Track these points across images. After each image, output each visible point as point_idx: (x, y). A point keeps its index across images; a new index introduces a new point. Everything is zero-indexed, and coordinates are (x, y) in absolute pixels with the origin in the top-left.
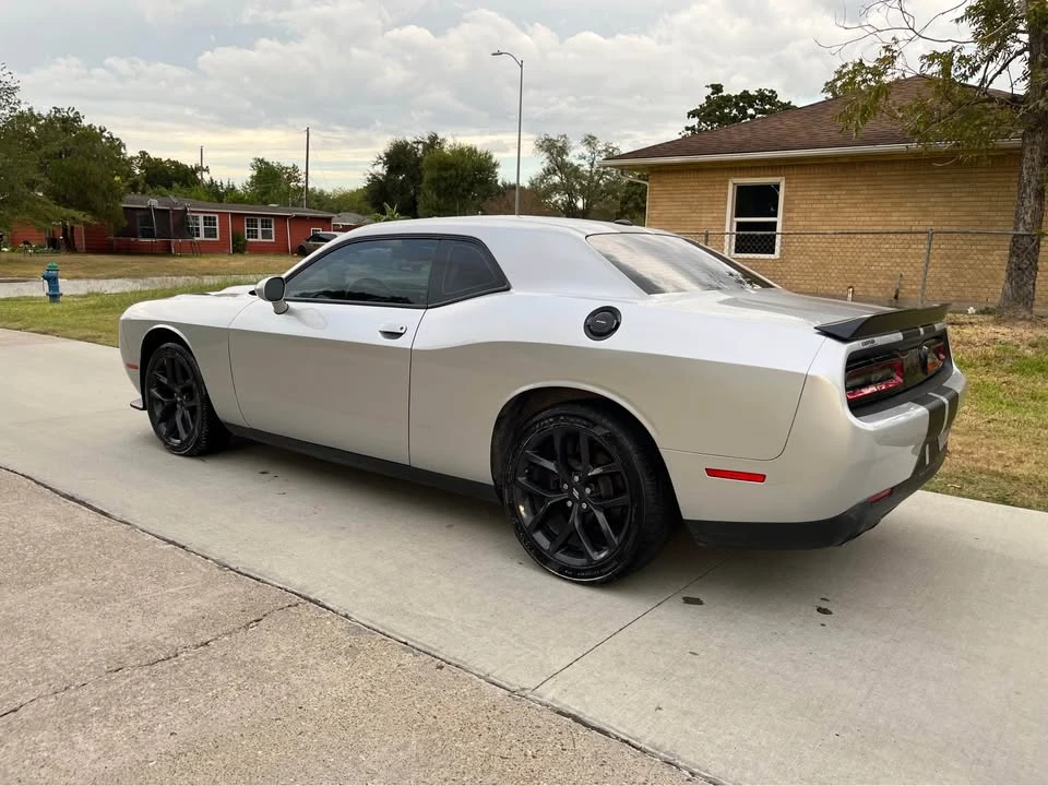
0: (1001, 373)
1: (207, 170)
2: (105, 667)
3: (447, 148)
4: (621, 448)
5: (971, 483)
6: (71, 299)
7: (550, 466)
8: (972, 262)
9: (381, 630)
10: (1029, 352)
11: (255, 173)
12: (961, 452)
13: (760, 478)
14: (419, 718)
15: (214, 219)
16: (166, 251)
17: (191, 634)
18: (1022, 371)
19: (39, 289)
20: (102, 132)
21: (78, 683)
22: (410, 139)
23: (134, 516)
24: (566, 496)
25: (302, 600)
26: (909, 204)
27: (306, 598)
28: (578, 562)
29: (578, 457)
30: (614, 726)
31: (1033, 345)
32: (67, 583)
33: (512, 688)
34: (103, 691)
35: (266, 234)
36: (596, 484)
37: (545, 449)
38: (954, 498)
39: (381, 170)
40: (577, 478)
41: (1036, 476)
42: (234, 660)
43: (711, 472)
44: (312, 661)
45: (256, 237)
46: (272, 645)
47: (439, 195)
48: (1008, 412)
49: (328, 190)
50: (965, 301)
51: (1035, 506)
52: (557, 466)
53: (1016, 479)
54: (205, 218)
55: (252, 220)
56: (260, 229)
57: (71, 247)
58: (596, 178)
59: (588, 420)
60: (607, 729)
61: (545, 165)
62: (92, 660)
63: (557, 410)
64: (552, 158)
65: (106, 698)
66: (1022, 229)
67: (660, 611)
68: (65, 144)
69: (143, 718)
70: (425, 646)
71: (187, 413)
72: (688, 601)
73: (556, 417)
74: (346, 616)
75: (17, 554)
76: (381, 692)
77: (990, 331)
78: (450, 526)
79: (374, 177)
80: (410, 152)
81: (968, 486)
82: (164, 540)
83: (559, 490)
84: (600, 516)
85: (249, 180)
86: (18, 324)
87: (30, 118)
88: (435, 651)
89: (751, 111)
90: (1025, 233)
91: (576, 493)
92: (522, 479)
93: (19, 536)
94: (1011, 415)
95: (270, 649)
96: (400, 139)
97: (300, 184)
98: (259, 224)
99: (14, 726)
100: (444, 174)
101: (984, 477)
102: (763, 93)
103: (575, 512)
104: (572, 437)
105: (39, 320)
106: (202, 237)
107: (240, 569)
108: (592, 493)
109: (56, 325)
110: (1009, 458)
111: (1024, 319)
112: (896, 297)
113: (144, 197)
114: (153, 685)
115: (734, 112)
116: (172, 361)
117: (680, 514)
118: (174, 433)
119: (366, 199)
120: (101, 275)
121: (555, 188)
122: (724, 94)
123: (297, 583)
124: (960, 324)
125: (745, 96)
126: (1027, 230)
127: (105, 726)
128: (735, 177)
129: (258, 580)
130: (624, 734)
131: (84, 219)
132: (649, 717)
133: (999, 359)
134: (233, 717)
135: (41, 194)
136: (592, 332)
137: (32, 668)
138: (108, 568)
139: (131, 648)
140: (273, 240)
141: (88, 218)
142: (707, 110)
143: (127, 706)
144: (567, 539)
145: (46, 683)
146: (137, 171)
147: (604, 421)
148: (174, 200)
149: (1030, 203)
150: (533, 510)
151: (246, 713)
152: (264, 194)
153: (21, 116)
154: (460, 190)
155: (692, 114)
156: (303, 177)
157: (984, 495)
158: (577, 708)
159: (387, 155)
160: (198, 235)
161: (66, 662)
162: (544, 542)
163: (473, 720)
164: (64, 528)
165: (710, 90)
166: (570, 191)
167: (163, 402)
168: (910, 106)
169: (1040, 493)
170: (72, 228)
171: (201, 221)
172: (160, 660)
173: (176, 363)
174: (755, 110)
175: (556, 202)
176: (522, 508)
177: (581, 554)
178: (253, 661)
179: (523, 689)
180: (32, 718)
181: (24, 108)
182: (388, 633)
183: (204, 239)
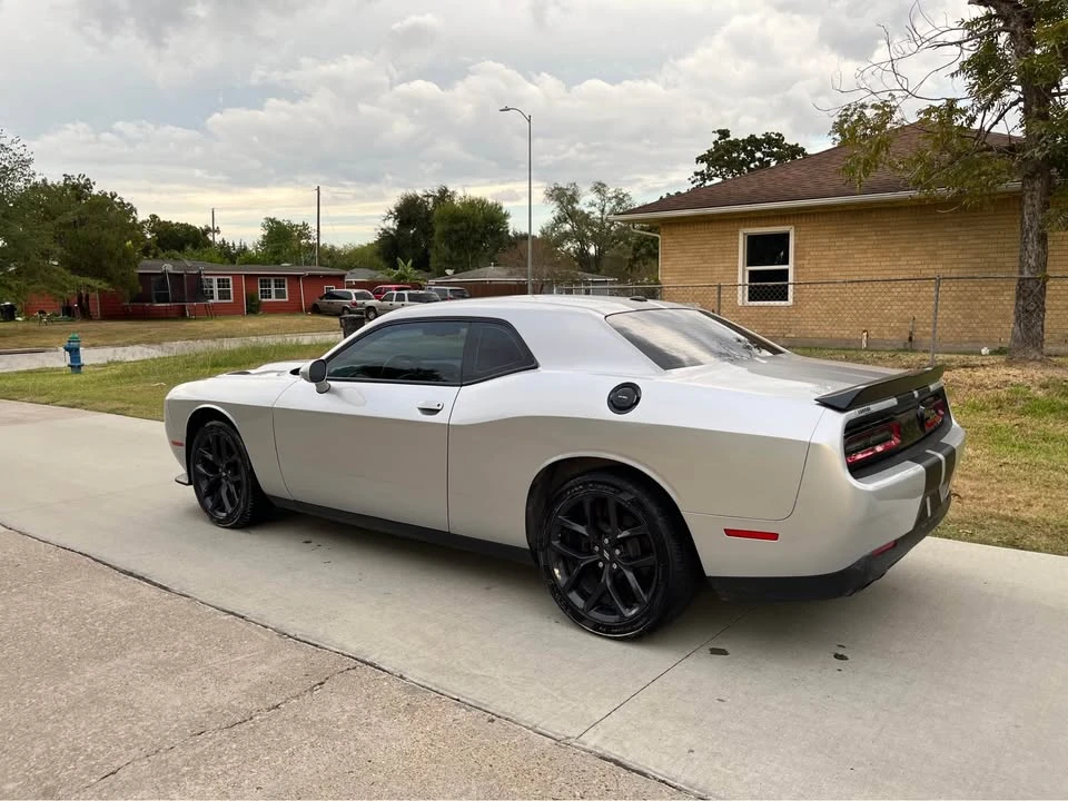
0: (1013, 416)
1: (218, 231)
2: (188, 731)
3: (457, 201)
4: (645, 511)
5: (982, 527)
6: (91, 369)
7: (581, 529)
8: (983, 303)
9: (434, 688)
10: (1040, 393)
11: (266, 233)
12: (973, 497)
13: (774, 536)
14: (476, 766)
15: (228, 281)
16: (181, 315)
17: (262, 698)
18: (1033, 412)
19: (60, 359)
20: (113, 197)
21: (167, 747)
22: (420, 193)
23: (191, 589)
24: (597, 557)
25: (359, 663)
26: (917, 249)
27: (362, 661)
28: (611, 619)
29: (607, 520)
30: (652, 768)
31: (1044, 386)
32: (140, 655)
33: (558, 737)
34: (191, 752)
35: (280, 294)
36: (625, 547)
37: (576, 514)
38: (967, 543)
39: (392, 224)
40: (606, 541)
41: (1044, 520)
42: (304, 720)
43: (729, 532)
44: (375, 719)
45: (270, 297)
46: (336, 705)
47: (451, 248)
48: (1020, 454)
49: (339, 245)
50: (979, 342)
51: (1042, 548)
52: (587, 530)
53: (1025, 523)
54: (219, 281)
55: (265, 281)
56: (273, 289)
57: (86, 314)
58: (607, 224)
59: (613, 486)
60: (645, 771)
61: (556, 214)
62: (175, 726)
63: (587, 478)
64: (562, 207)
65: (194, 759)
66: (1026, 272)
67: (690, 662)
68: (80, 213)
69: (230, 776)
70: (476, 701)
71: (232, 488)
72: (715, 651)
73: (585, 484)
74: (401, 677)
75: (89, 630)
76: (441, 745)
77: (1002, 373)
78: (488, 588)
79: (385, 231)
80: (420, 205)
81: (977, 531)
82: (224, 611)
83: (591, 553)
84: (630, 576)
85: (261, 239)
86: (45, 399)
87: (44, 188)
88: (486, 705)
89: (759, 155)
90: (1030, 276)
91: (606, 555)
92: (556, 543)
93: (88, 612)
94: (1022, 458)
95: (336, 709)
96: (410, 192)
97: (311, 241)
98: (273, 286)
99: (115, 787)
100: (457, 227)
101: (994, 522)
102: (770, 137)
103: (606, 571)
104: (600, 502)
105: (66, 393)
106: (216, 299)
107: (298, 637)
108: (622, 553)
109: (84, 398)
110: (1019, 502)
111: (1034, 360)
112: (910, 339)
113: (157, 262)
114: (234, 746)
115: (742, 155)
116: (218, 438)
117: (703, 571)
118: (220, 506)
119: (379, 254)
120: (118, 341)
121: (566, 236)
122: (731, 138)
123: (352, 647)
124: (973, 367)
125: (752, 140)
126: (1032, 273)
127: (197, 784)
128: (745, 226)
129: (316, 646)
130: (662, 775)
131: (99, 287)
132: (683, 759)
133: (1011, 402)
134: (311, 772)
135: (56, 263)
136: (615, 406)
137: (122, 734)
138: (176, 640)
139: (210, 713)
140: (287, 300)
141: (105, 286)
142: (716, 155)
143: (214, 765)
144: (600, 598)
145: (136, 749)
146: (149, 236)
147: (630, 487)
148: (187, 264)
149: (1033, 247)
150: (567, 572)
151: (321, 767)
152: (276, 253)
153: (35, 187)
154: (472, 243)
155: (701, 159)
156: (314, 234)
157: (995, 540)
158: (618, 753)
159: (398, 210)
160: (212, 298)
161: (151, 729)
162: (579, 602)
163: (525, 767)
164: (129, 603)
165: (717, 136)
166: (581, 238)
167: (208, 478)
168: (910, 159)
169: (1048, 536)
170: (87, 296)
171: (215, 283)
172: (238, 723)
173: (222, 439)
174: (763, 153)
175: (569, 249)
176: (557, 571)
177: (614, 611)
178: (322, 721)
179: (569, 738)
180: (131, 779)
181: (38, 179)
182: (441, 691)
183: (218, 301)
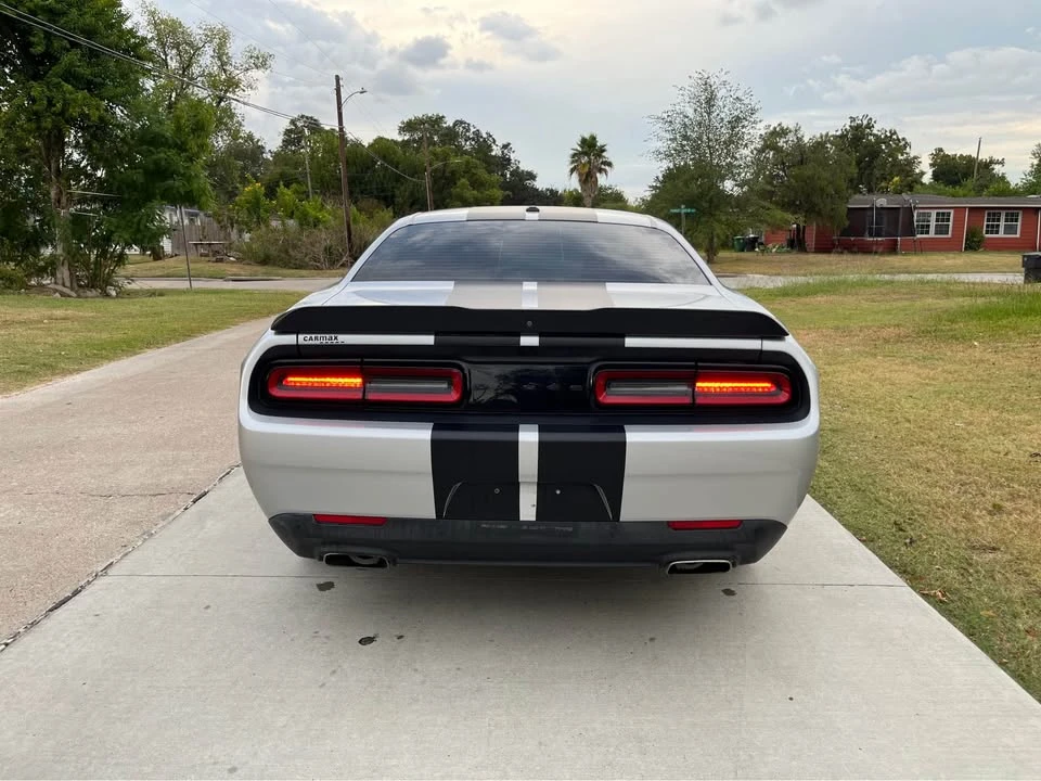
9: (170, 520)
15: (949, 215)
16: (892, 249)
20: (892, 135)
25: (199, 493)
27: (203, 493)
35: (1009, 229)
45: (997, 232)
54: (938, 214)
55: (996, 214)
56: (1002, 223)
57: (802, 246)
74: (185, 508)
98: (1003, 218)
106: (932, 234)
129: (221, 478)
140: (1018, 236)
160: (927, 232)
170: (804, 230)
171: (934, 217)
182: (166, 523)
183: (934, 236)
